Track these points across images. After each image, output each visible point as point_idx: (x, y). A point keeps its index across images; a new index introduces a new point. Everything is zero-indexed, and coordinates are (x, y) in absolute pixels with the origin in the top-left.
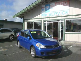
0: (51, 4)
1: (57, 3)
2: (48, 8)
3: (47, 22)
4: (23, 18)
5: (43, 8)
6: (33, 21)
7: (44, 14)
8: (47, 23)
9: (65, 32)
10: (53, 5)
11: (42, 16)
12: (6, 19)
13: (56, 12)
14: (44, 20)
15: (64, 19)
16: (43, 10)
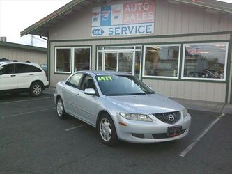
0: (113, 7)
1: (127, 4)
2: (107, 16)
3: (103, 50)
4: (47, 38)
5: (95, 14)
6: (72, 46)
7: (99, 30)
8: (105, 52)
9: (143, 76)
10: (118, 9)
11: (93, 35)
12: (5, 38)
13: (125, 26)
14: (97, 46)
15: (143, 44)
16: (95, 19)
